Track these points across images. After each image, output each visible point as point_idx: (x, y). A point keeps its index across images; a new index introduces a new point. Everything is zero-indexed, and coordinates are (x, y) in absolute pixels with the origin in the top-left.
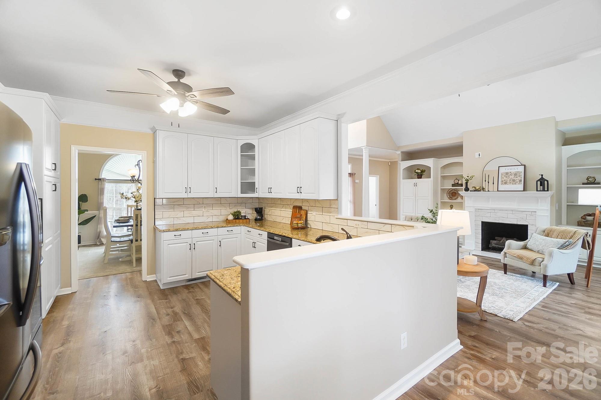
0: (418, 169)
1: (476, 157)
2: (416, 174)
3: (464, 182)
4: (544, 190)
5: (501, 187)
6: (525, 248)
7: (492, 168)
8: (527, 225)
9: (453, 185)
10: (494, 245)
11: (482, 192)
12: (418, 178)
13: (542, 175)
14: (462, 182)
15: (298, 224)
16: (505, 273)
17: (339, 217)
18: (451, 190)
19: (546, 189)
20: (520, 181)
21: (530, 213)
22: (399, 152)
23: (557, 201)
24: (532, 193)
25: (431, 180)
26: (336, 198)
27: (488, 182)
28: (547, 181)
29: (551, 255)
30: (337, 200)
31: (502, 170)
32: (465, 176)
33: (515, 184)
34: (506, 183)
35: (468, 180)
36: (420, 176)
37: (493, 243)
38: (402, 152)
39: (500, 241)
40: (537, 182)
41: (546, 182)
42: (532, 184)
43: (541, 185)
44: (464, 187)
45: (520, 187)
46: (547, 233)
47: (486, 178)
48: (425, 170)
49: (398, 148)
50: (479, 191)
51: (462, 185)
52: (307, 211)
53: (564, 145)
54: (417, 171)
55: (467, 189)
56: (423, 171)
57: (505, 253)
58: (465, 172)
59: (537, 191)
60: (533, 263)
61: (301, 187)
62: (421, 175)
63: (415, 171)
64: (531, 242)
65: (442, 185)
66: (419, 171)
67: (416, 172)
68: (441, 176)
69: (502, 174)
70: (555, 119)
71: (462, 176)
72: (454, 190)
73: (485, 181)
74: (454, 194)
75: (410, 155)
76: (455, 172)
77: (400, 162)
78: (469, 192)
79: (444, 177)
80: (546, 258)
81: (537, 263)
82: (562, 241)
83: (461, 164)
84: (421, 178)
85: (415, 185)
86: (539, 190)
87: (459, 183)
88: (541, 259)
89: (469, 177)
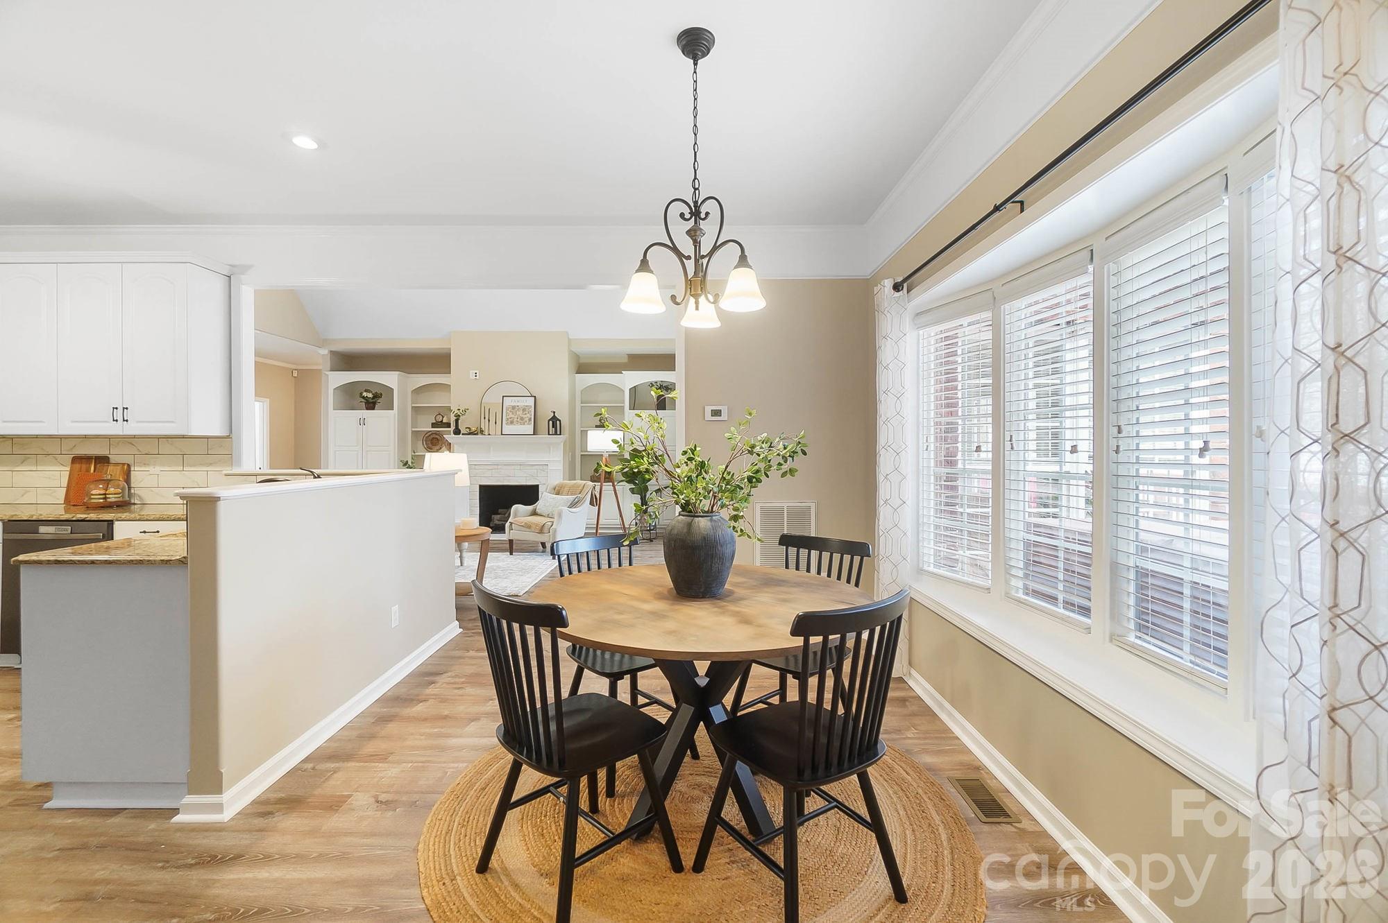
0: (366, 391)
1: (471, 377)
2: (363, 400)
3: (453, 419)
4: (556, 434)
5: (507, 429)
6: (534, 513)
7: (493, 398)
8: (537, 486)
9: (434, 425)
10: (497, 522)
11: (480, 436)
12: (367, 409)
13: (554, 412)
14: (449, 419)
15: (107, 496)
16: (511, 554)
17: (236, 470)
18: (429, 434)
19: (558, 433)
20: (530, 420)
21: (541, 467)
22: (325, 352)
23: (570, 448)
24: (543, 438)
25: (395, 415)
26: (225, 434)
27: (489, 421)
28: (560, 421)
29: (560, 515)
30: (228, 437)
31: (508, 402)
32: (454, 409)
33: (524, 424)
34: (512, 423)
35: (459, 416)
36: (372, 405)
37: (496, 518)
38: (331, 352)
39: (505, 514)
40: (549, 421)
41: (558, 422)
42: (543, 424)
43: (553, 427)
44: (453, 427)
45: (529, 429)
46: (558, 491)
47: (485, 413)
48: (381, 394)
49: (322, 343)
50: (475, 434)
51: (448, 425)
52: (129, 466)
53: (578, 372)
54: (365, 394)
55: (457, 432)
56: (377, 396)
57: (511, 523)
58: (456, 400)
59: (549, 434)
60: (541, 530)
61: (127, 408)
62: (374, 403)
63: (361, 394)
64: (540, 505)
65: (414, 424)
66: (370, 395)
67: (363, 397)
68: (412, 407)
69: (507, 409)
70: (568, 335)
71: (449, 409)
72: (436, 433)
73: (485, 418)
74: (434, 441)
75: (348, 361)
76: (437, 401)
77: (327, 373)
78: (461, 435)
79: (416, 410)
80: (555, 520)
81: (546, 530)
82: (571, 498)
83: (447, 387)
84: (373, 409)
85: (362, 422)
86: (551, 433)
87: (444, 421)
88: (550, 524)
89: (461, 411)
